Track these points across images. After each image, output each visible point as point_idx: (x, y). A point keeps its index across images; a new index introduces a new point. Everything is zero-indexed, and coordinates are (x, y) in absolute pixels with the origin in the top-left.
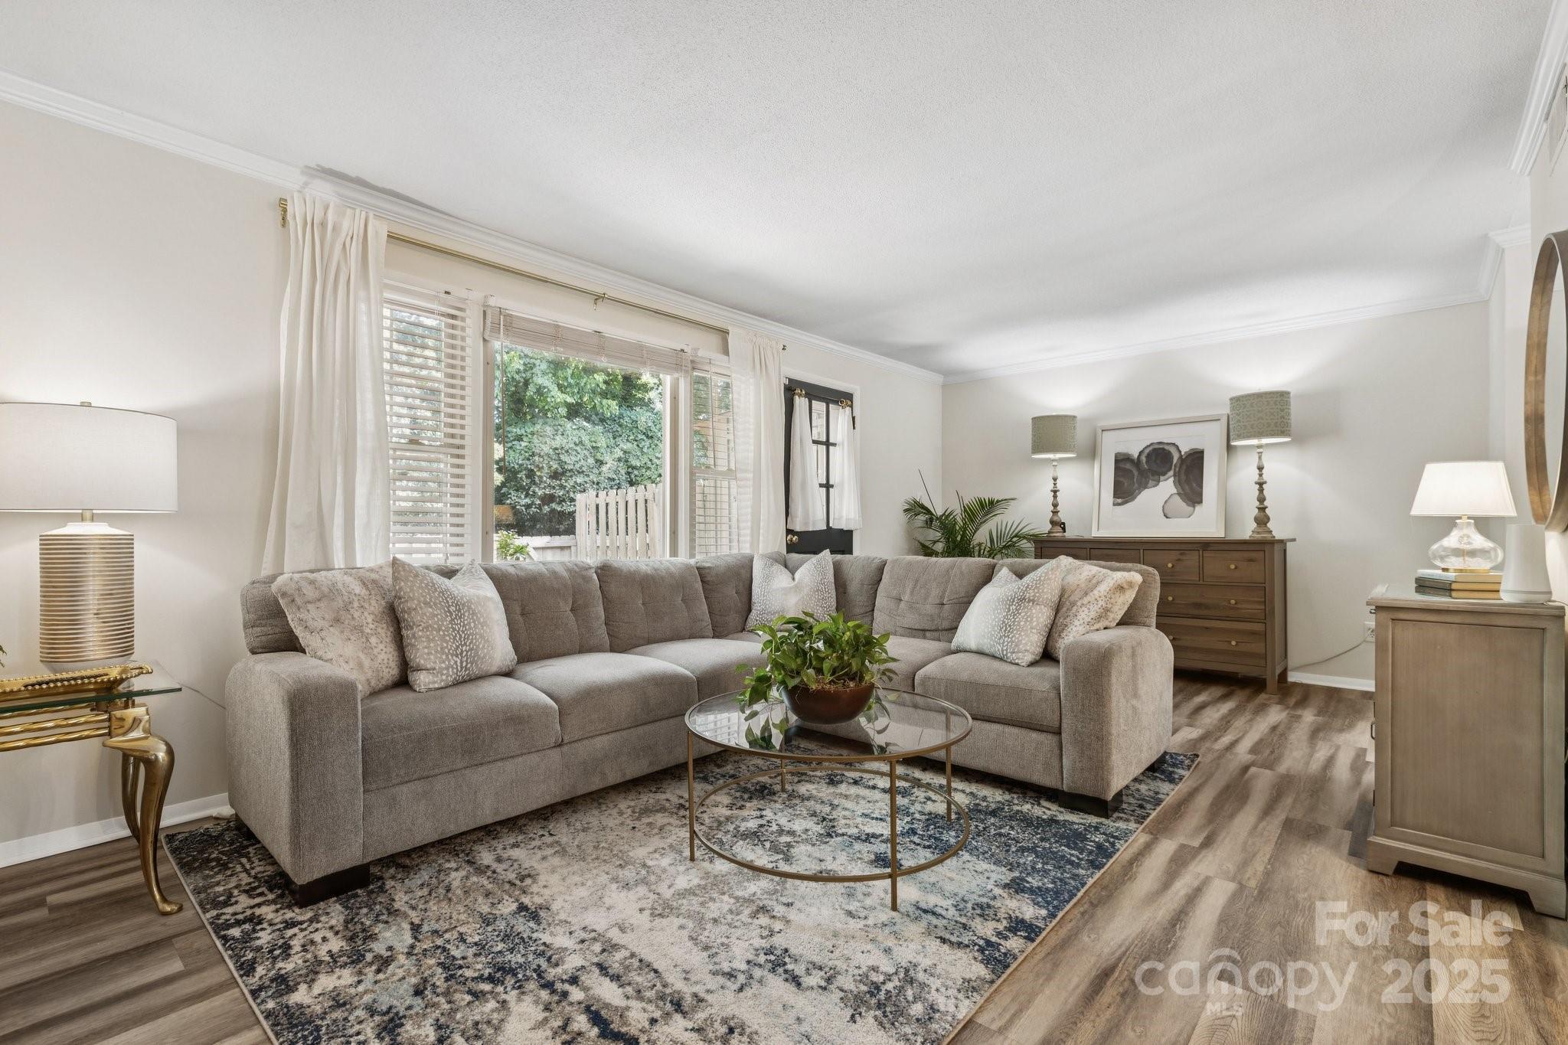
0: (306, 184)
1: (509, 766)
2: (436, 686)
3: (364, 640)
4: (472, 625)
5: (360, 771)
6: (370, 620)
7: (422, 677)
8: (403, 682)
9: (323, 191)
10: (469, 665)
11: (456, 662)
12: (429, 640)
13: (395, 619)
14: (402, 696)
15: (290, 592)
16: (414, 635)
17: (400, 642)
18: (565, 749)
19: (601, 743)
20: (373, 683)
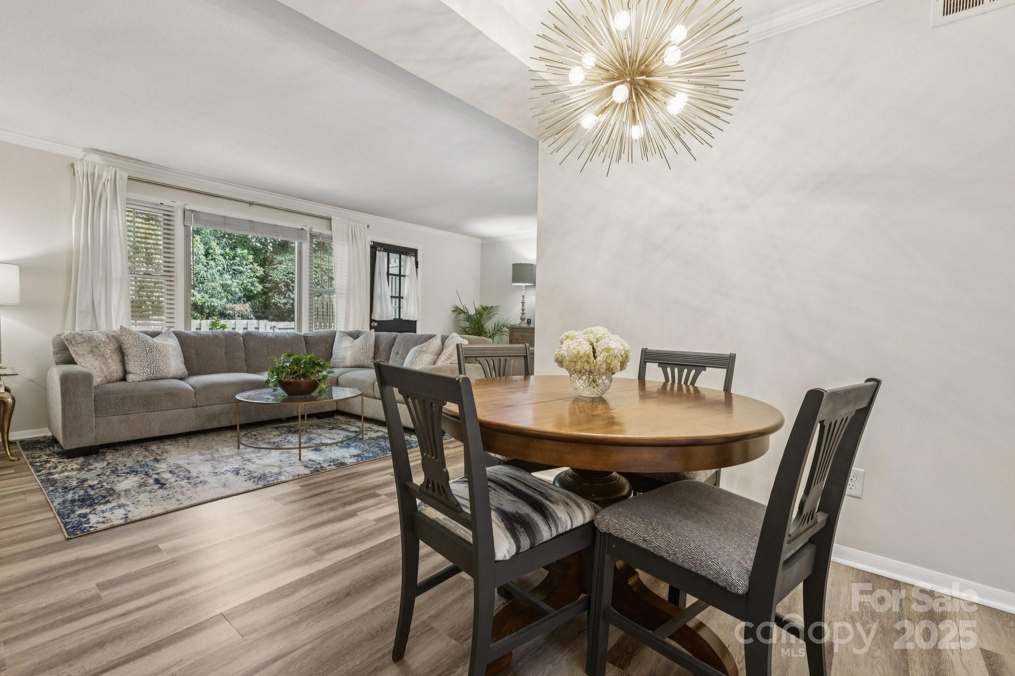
0: (85, 155)
1: (168, 413)
2: (137, 380)
3: (105, 360)
4: (157, 356)
5: (93, 408)
6: (109, 352)
7: (131, 376)
8: (124, 379)
9: (95, 158)
10: (155, 373)
11: (148, 371)
12: (135, 361)
13: (121, 352)
14: (122, 385)
15: (69, 339)
16: (128, 360)
17: (123, 363)
18: (198, 409)
19: (218, 408)
20: (108, 378)
